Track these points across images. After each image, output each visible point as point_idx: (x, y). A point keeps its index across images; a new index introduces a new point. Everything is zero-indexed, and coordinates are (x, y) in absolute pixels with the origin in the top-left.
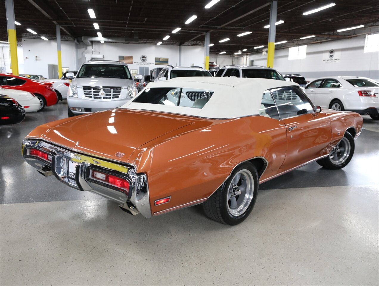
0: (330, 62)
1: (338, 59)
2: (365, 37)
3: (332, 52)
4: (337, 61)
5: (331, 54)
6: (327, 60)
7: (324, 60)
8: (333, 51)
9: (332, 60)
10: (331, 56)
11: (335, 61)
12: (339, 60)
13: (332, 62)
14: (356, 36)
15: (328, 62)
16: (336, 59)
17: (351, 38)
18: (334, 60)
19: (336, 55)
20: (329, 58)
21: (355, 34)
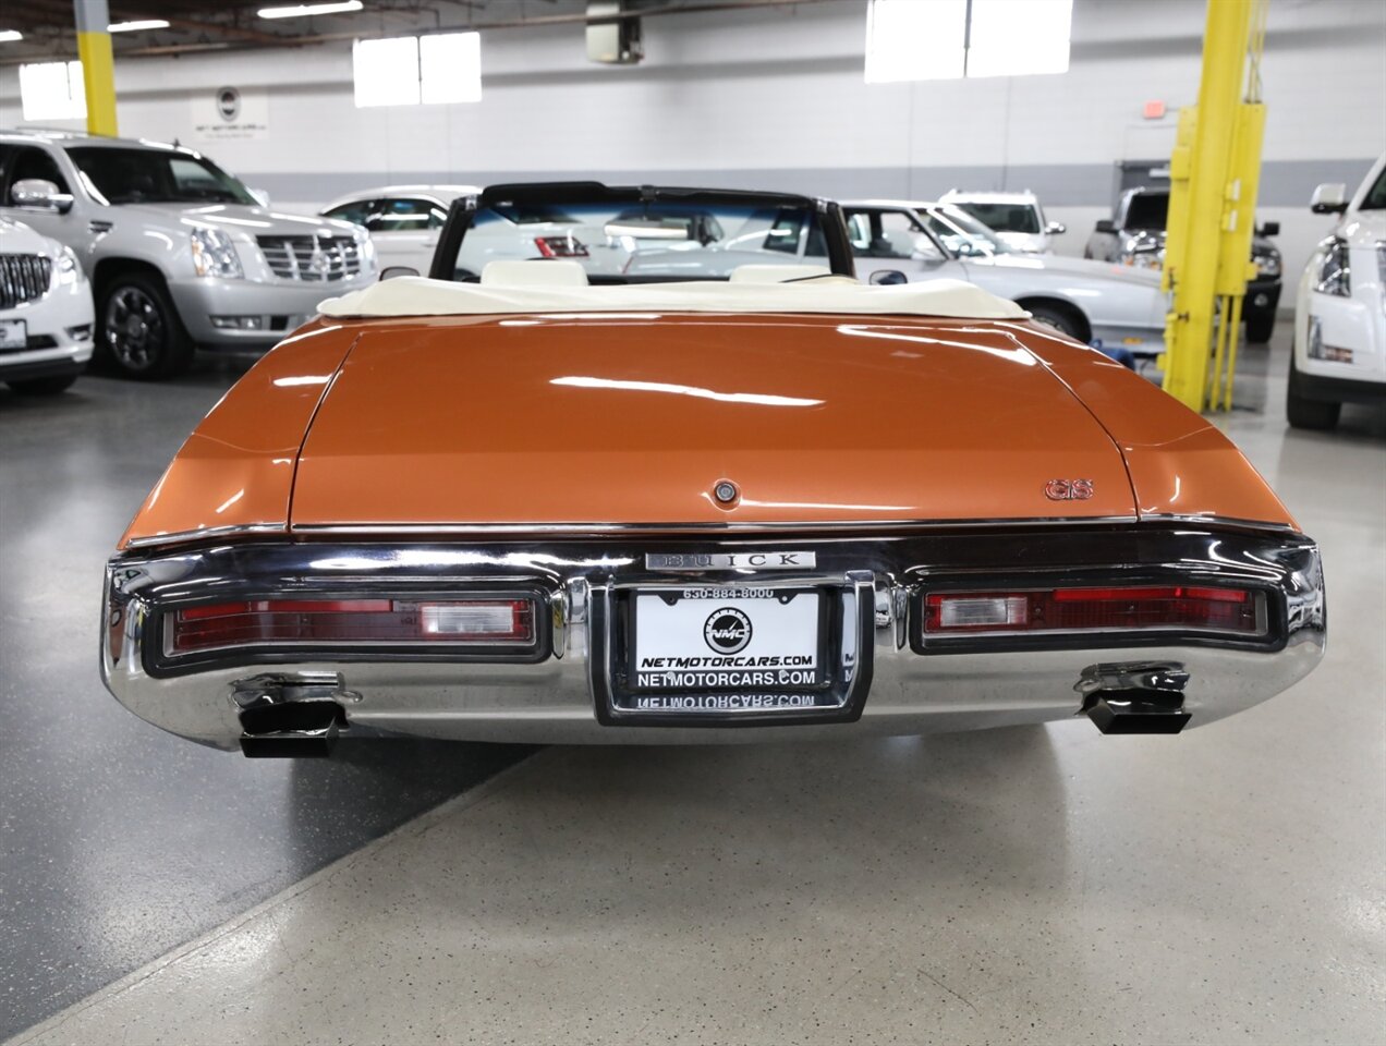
0: (227, 136)
1: (258, 123)
2: (350, 49)
3: (228, 95)
4: (257, 134)
5: (228, 105)
6: (215, 128)
7: (200, 129)
8: (231, 92)
9: (235, 127)
10: (228, 112)
11: (249, 131)
12: (263, 128)
13: (234, 136)
14: (320, 43)
15: (219, 136)
16: (250, 122)
17: (299, 46)
18: (245, 128)
19: (248, 107)
20: (218, 120)
21: (312, 33)
